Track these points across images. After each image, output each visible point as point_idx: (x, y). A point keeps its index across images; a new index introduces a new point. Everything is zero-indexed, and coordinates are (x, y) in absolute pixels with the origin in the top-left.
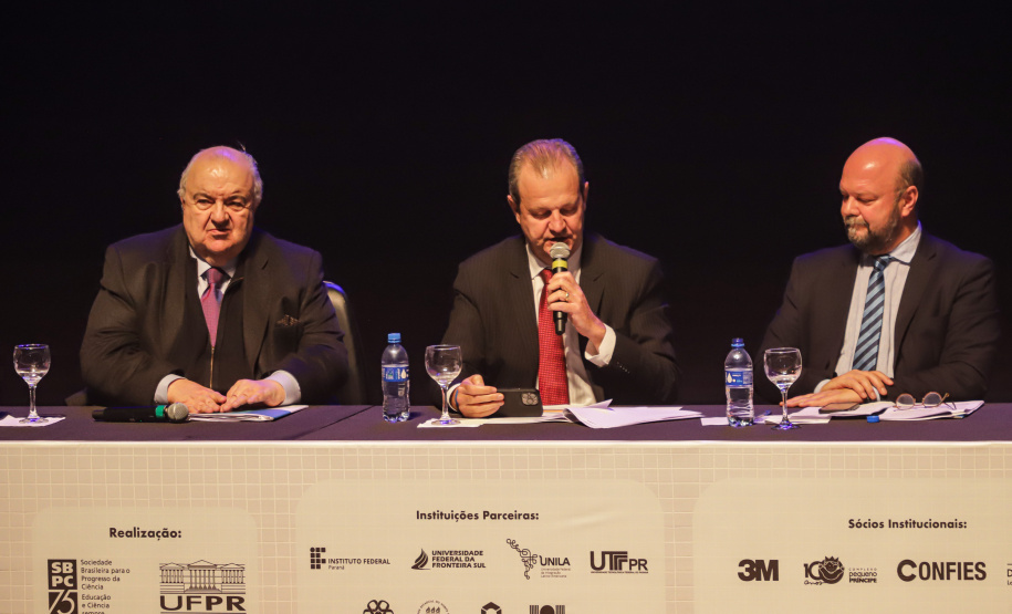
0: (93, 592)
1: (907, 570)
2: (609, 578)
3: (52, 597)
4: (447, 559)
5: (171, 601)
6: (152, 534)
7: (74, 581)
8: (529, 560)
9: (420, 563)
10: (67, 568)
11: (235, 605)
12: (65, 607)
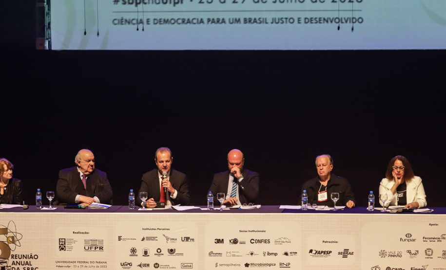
0: (69, 246)
1: (252, 241)
2: (186, 243)
3: (60, 247)
4: (149, 239)
5: (87, 248)
6: (83, 233)
7: (65, 243)
8: (167, 239)
9: (143, 239)
10: (63, 240)
11: (101, 248)
12: (62, 249)
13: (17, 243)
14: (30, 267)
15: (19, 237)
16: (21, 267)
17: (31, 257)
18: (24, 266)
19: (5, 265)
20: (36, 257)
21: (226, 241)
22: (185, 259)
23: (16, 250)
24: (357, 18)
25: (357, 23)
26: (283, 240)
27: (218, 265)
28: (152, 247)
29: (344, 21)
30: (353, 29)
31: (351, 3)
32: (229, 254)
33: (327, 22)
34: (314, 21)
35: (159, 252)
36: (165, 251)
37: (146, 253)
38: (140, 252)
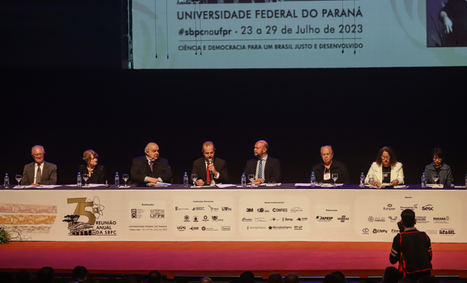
1: (274, 210)
3: (132, 215)
4: (198, 209)
5: (152, 216)
6: (149, 205)
7: (136, 212)
8: (212, 209)
9: (194, 209)
10: (135, 210)
11: (163, 216)
12: (134, 217)
13: (101, 213)
14: (110, 230)
15: (102, 208)
16: (103, 231)
17: (111, 223)
18: (106, 230)
19: (91, 229)
20: (114, 223)
21: (255, 210)
22: (225, 224)
23: (99, 218)
24: (358, 44)
25: (358, 47)
26: (297, 209)
27: (249, 228)
28: (200, 215)
29: (348, 46)
30: (355, 52)
31: (354, 33)
32: (257, 220)
33: (336, 47)
34: (326, 47)
35: (205, 218)
36: (210, 218)
37: (196, 219)
38: (191, 219)
